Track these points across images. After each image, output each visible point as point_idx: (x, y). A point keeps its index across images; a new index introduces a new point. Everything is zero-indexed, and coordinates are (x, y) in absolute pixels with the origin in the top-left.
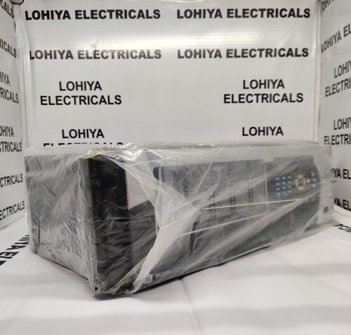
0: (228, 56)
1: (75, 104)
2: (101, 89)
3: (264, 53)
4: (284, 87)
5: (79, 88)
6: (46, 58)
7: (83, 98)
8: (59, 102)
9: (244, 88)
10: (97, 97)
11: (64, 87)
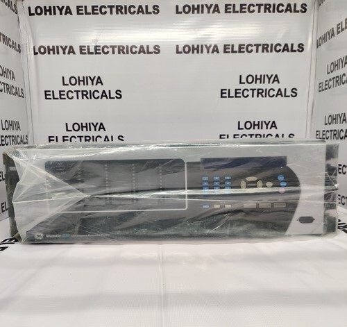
0: (225, 52)
1: (78, 98)
3: (260, 48)
4: (279, 83)
5: (82, 83)
6: (49, 53)
10: (98, 92)
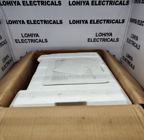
2: (39, 37)
7: (32, 40)
8: (23, 42)
9: (96, 36)
11: (24, 36)
